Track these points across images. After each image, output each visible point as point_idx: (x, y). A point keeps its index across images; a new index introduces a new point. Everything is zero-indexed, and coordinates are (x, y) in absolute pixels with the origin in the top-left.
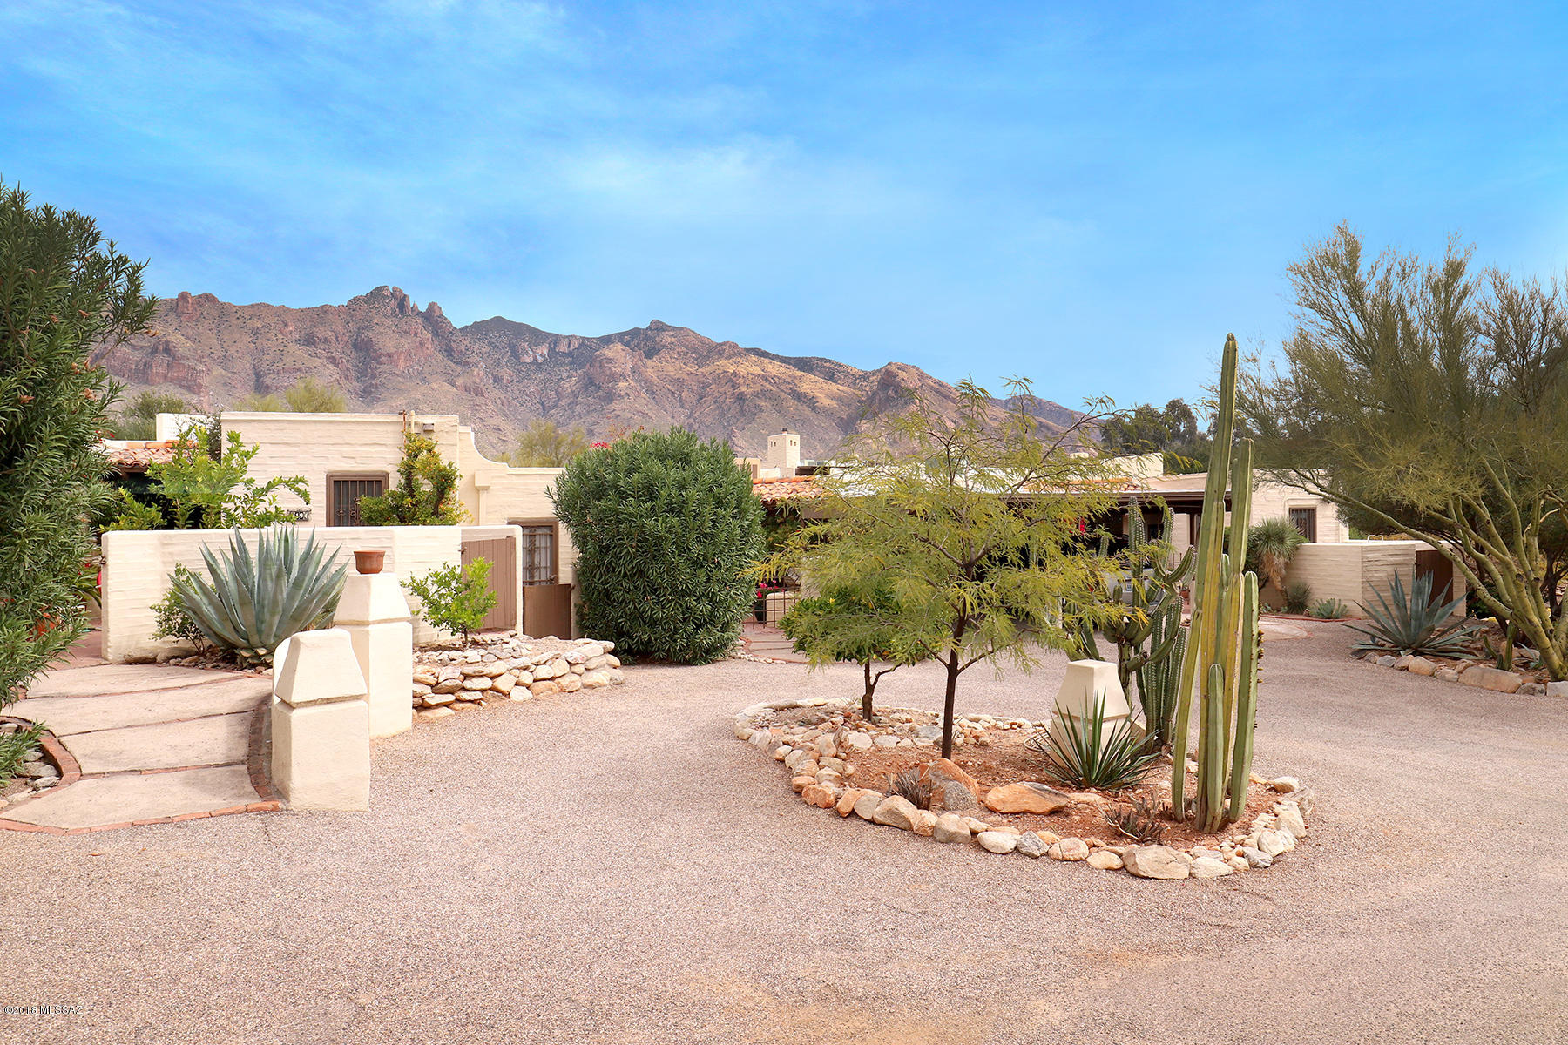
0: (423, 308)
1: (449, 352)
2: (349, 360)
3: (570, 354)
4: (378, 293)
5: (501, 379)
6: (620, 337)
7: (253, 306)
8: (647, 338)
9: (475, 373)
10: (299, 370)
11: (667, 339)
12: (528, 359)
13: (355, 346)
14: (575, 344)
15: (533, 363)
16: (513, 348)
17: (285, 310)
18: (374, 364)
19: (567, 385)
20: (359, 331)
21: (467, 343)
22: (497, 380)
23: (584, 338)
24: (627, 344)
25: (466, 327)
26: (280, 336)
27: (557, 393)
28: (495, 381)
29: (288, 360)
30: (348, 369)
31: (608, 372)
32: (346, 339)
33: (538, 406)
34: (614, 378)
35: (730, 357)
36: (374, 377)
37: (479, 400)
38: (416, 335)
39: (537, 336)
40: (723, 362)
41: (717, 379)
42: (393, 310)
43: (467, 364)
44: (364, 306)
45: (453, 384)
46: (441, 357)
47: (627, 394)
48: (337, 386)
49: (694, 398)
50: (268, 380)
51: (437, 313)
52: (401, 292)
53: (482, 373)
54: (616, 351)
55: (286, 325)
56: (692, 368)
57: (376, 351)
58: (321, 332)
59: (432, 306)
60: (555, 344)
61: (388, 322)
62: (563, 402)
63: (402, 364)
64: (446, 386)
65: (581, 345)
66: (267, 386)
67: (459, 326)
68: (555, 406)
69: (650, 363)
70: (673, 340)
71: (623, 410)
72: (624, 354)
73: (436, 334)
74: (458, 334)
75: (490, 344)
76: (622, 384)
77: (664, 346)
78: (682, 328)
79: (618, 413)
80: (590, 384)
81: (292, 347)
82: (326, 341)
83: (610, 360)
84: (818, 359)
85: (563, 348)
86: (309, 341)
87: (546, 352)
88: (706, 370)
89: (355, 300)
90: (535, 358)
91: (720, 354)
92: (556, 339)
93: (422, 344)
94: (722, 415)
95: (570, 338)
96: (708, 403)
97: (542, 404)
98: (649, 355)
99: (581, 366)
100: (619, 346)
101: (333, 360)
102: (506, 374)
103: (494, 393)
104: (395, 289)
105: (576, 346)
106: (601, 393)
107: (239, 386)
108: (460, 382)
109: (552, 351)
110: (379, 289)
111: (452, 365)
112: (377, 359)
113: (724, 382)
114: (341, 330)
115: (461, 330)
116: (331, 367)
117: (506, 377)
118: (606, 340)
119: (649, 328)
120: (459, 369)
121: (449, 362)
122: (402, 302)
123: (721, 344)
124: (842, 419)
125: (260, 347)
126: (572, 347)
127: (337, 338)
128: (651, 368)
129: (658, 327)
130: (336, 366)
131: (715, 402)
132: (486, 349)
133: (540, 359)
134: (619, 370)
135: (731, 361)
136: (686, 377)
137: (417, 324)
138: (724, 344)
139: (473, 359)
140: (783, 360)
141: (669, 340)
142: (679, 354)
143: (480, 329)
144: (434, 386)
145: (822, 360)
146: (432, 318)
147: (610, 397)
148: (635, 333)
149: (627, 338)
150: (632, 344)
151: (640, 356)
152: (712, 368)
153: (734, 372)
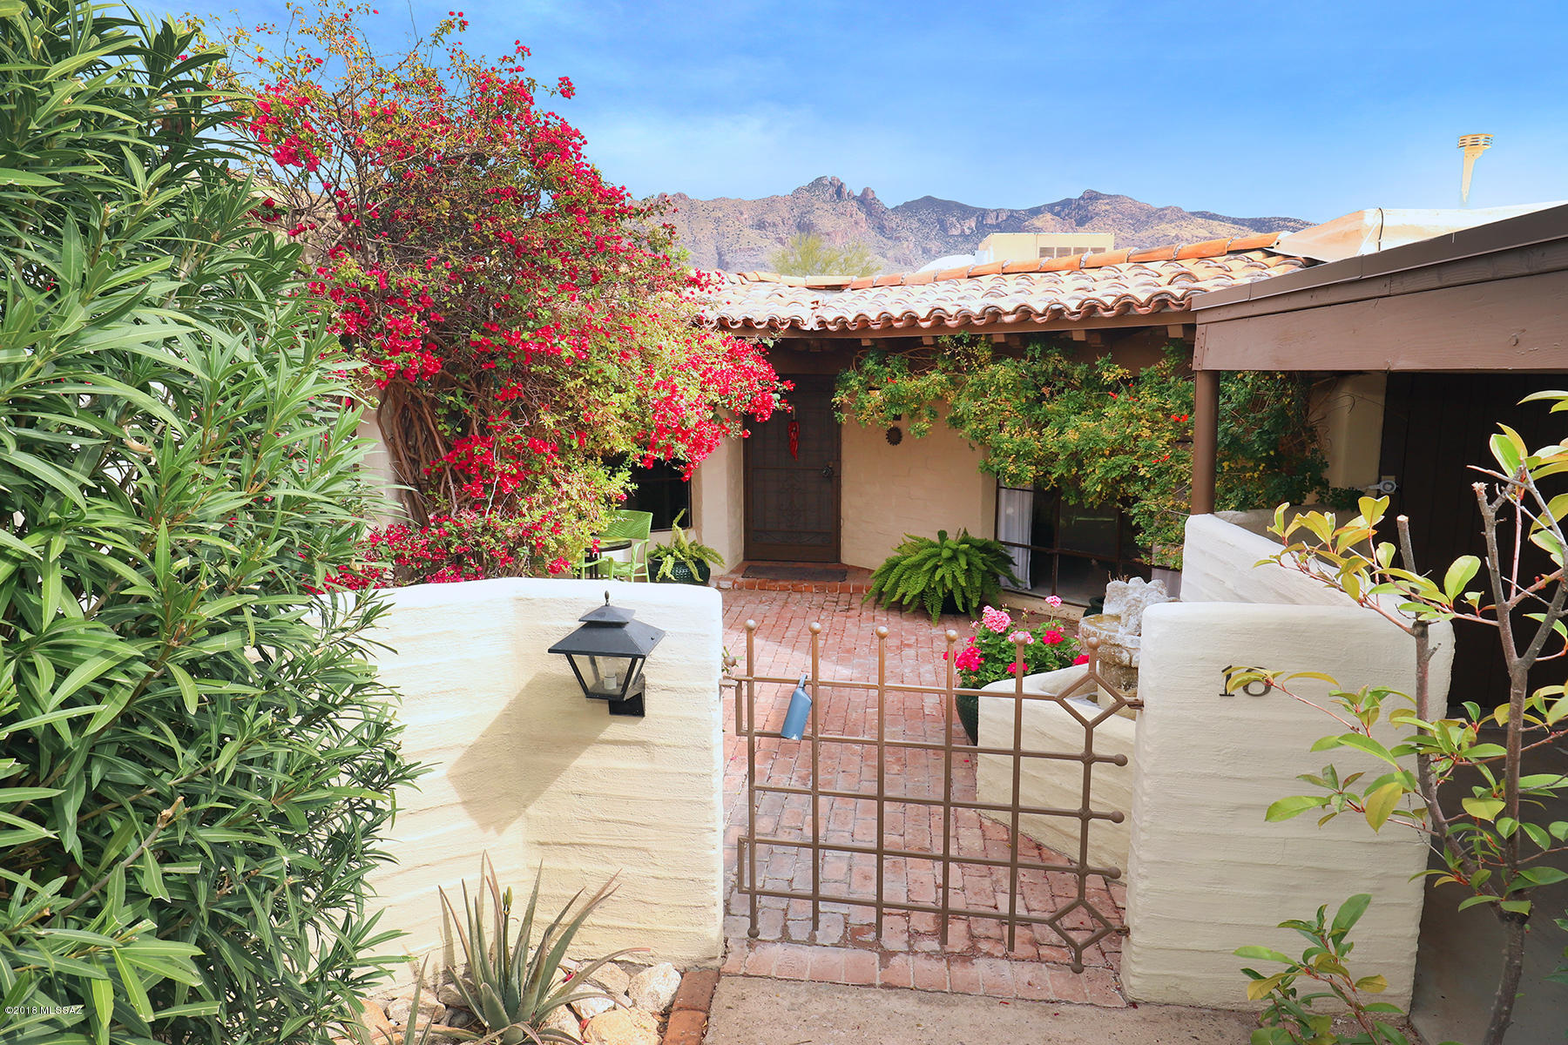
0: (858, 193)
1: (881, 229)
2: (794, 239)
3: (998, 226)
4: (818, 183)
5: (930, 252)
6: (1050, 208)
7: (715, 199)
8: (1079, 207)
9: (905, 246)
10: (752, 249)
11: (1101, 206)
12: (955, 232)
13: (799, 227)
14: (1003, 216)
15: (960, 235)
16: (941, 223)
17: (741, 202)
20: (802, 214)
21: (898, 220)
22: (926, 251)
23: (1012, 211)
24: (1058, 214)
25: (897, 207)
26: (737, 223)
28: (924, 252)
29: (743, 241)
32: (791, 222)
35: (1172, 221)
38: (851, 216)
39: (964, 211)
40: (1163, 226)
42: (832, 196)
43: (898, 238)
44: (807, 194)
45: (884, 256)
46: (874, 234)
50: (727, 258)
51: (871, 194)
52: (838, 180)
53: (911, 245)
54: (1045, 221)
55: (742, 214)
56: (1128, 235)
57: (816, 231)
58: (769, 218)
59: (865, 192)
60: (983, 218)
61: (827, 207)
63: (839, 240)
65: (1008, 217)
66: (727, 263)
67: (891, 206)
69: (1081, 231)
70: (1108, 207)
72: (1053, 223)
73: (869, 214)
74: (890, 213)
75: (920, 220)
77: (1097, 214)
78: (1118, 196)
81: (747, 231)
82: (775, 225)
83: (1039, 231)
84: (1280, 219)
85: (990, 220)
86: (761, 225)
87: (973, 225)
88: (1143, 234)
89: (799, 190)
90: (963, 231)
91: (1161, 219)
92: (983, 213)
93: (856, 223)
95: (998, 212)
98: (1081, 224)
100: (1049, 216)
101: (780, 240)
102: (934, 246)
104: (833, 178)
105: (1005, 218)
107: (705, 263)
108: (890, 254)
109: (980, 225)
110: (820, 179)
111: (885, 240)
114: (787, 216)
115: (892, 210)
116: (779, 245)
117: (934, 248)
118: (1035, 211)
119: (1082, 198)
120: (890, 243)
121: (881, 238)
122: (839, 189)
123: (1162, 210)
125: (721, 232)
126: (1000, 220)
127: (783, 222)
129: (1093, 197)
130: (783, 244)
132: (915, 225)
133: (968, 232)
135: (1173, 225)
136: (1120, 243)
137: (853, 207)
138: (1166, 209)
139: (904, 233)
140: (1235, 221)
141: (1104, 208)
142: (1114, 221)
143: (910, 208)
145: (1285, 219)
146: (866, 201)
148: (1067, 203)
149: (1057, 208)
150: (1063, 214)
151: (1070, 224)
152: (1150, 232)
153: (1177, 236)
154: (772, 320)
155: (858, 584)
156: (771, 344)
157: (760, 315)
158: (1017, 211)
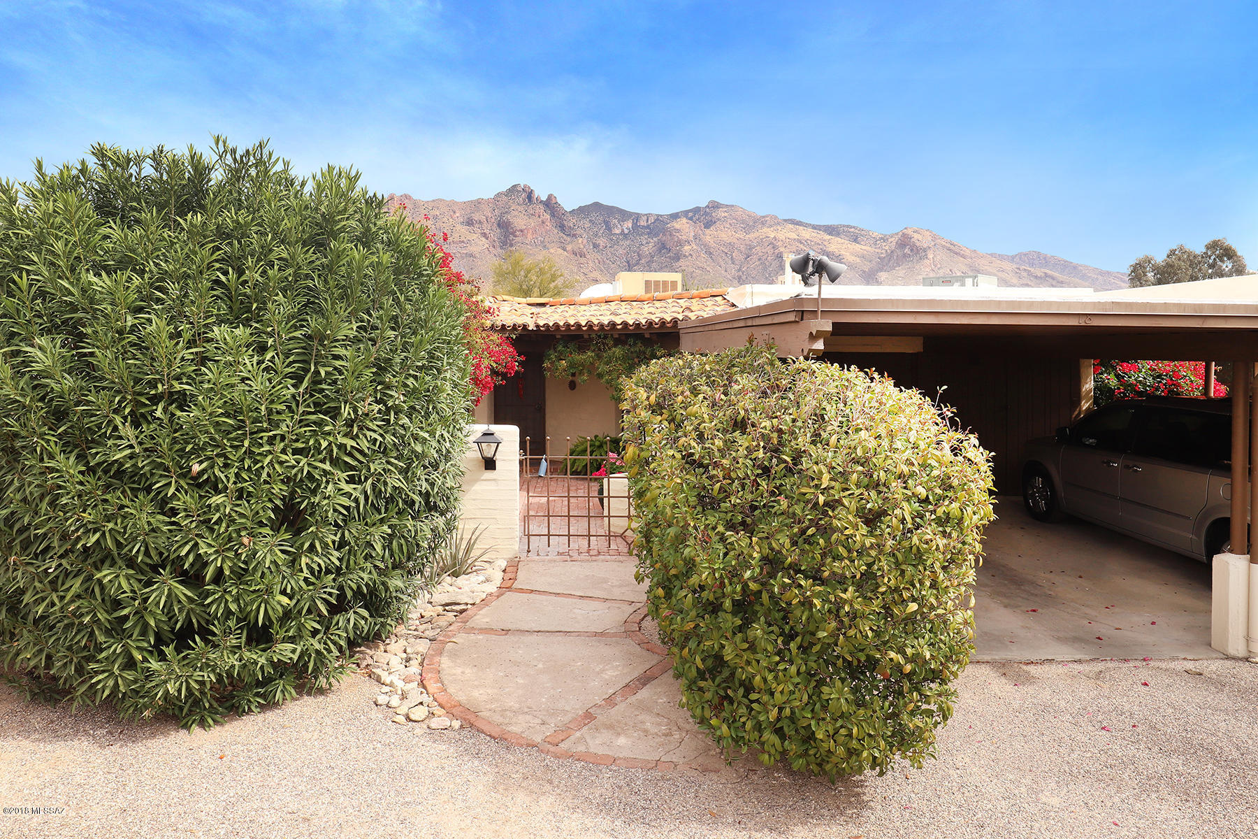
0: (544, 198)
1: (562, 227)
2: (495, 234)
3: (648, 227)
4: (513, 189)
5: (598, 246)
6: (686, 213)
7: (434, 201)
8: (706, 214)
9: (580, 242)
10: (463, 242)
11: (721, 213)
12: (617, 231)
13: (499, 225)
14: (652, 220)
15: (621, 234)
16: (607, 223)
17: (454, 203)
18: (511, 237)
19: (646, 249)
20: (502, 214)
21: (574, 221)
22: (596, 246)
23: (658, 215)
24: (691, 219)
25: (573, 210)
26: (451, 220)
27: (639, 255)
28: (594, 247)
30: (494, 241)
31: (676, 239)
32: (493, 220)
33: (625, 264)
34: (680, 243)
35: (771, 226)
36: (511, 245)
37: (583, 260)
38: (539, 216)
39: (624, 215)
40: (765, 230)
41: (760, 243)
42: (524, 200)
43: (574, 235)
44: (505, 198)
45: (564, 249)
46: (556, 231)
47: (691, 255)
48: (487, 252)
49: (742, 257)
51: (554, 201)
52: (529, 188)
53: (585, 241)
54: (682, 224)
55: (454, 213)
56: (741, 235)
57: (512, 228)
58: (476, 217)
59: (550, 197)
60: (637, 220)
61: (520, 208)
62: (643, 261)
63: (530, 236)
64: (560, 251)
65: (656, 220)
67: (569, 209)
68: (637, 264)
69: (707, 231)
70: (726, 214)
71: (687, 266)
72: (688, 225)
73: (553, 215)
74: (568, 215)
75: (590, 221)
76: (687, 248)
77: (719, 219)
78: (733, 206)
79: (683, 268)
80: (663, 247)
81: (459, 227)
82: (480, 222)
83: (678, 231)
84: (844, 226)
85: (643, 223)
86: (470, 222)
87: (630, 225)
88: (752, 236)
89: (499, 195)
90: (623, 231)
91: (763, 224)
92: (637, 217)
93: (543, 222)
94: (765, 269)
95: (648, 216)
96: (753, 261)
97: (628, 262)
98: (707, 226)
99: (656, 235)
100: (684, 220)
101: (484, 235)
102: (602, 242)
103: (593, 256)
104: (525, 186)
106: (671, 254)
108: (569, 248)
109: (635, 226)
110: (514, 186)
111: (565, 237)
112: (513, 234)
113: (766, 244)
114: (490, 215)
115: (570, 212)
116: (484, 239)
117: (602, 244)
118: (675, 216)
119: (708, 206)
120: (569, 239)
121: (562, 234)
122: (530, 195)
123: (764, 217)
124: (864, 272)
125: (438, 227)
126: (650, 222)
127: (487, 220)
128: (709, 236)
129: (715, 206)
130: (487, 238)
131: (759, 260)
132: (587, 225)
133: (626, 231)
134: (684, 237)
135: (772, 229)
136: (735, 241)
137: (540, 209)
138: (767, 216)
139: (578, 232)
140: (814, 227)
141: (723, 215)
142: (730, 224)
143: (583, 211)
144: (552, 251)
145: (848, 226)
146: (550, 205)
147: (677, 257)
148: (697, 210)
149: (690, 214)
150: (694, 218)
151: (700, 227)
152: (756, 234)
153: (775, 237)
154: (515, 325)
155: (555, 467)
156: (514, 337)
157: (509, 322)
158: (661, 216)
